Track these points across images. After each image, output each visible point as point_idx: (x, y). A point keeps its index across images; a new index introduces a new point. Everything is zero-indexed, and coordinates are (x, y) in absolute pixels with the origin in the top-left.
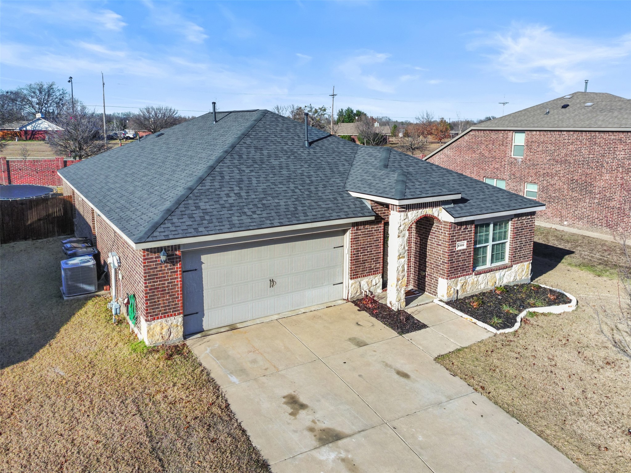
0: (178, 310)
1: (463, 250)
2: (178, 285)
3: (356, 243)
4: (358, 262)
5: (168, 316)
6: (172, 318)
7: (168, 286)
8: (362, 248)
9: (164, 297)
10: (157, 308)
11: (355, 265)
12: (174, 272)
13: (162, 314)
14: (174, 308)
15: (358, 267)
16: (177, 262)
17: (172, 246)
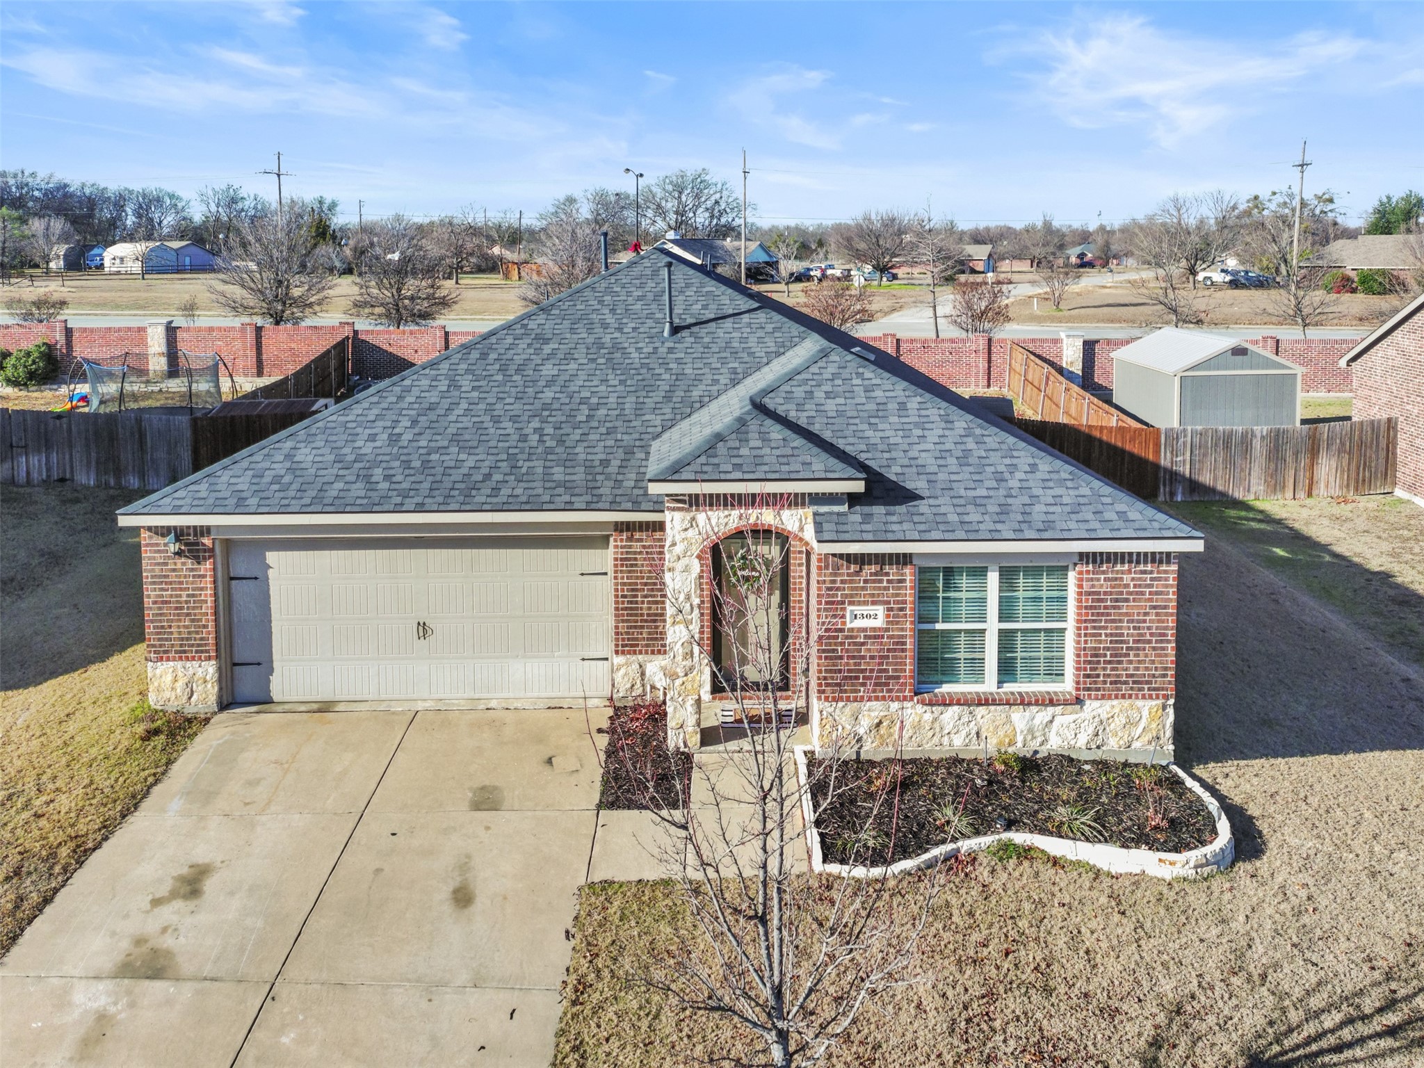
0: (207, 651)
1: (874, 629)
2: (206, 602)
3: (630, 572)
4: (636, 615)
5: (187, 659)
6: (196, 664)
7: (187, 602)
8: (646, 584)
9: (180, 620)
10: (166, 640)
11: (627, 621)
12: (200, 576)
13: (176, 652)
14: (199, 645)
15: (635, 627)
16: (205, 559)
17: (195, 527)
